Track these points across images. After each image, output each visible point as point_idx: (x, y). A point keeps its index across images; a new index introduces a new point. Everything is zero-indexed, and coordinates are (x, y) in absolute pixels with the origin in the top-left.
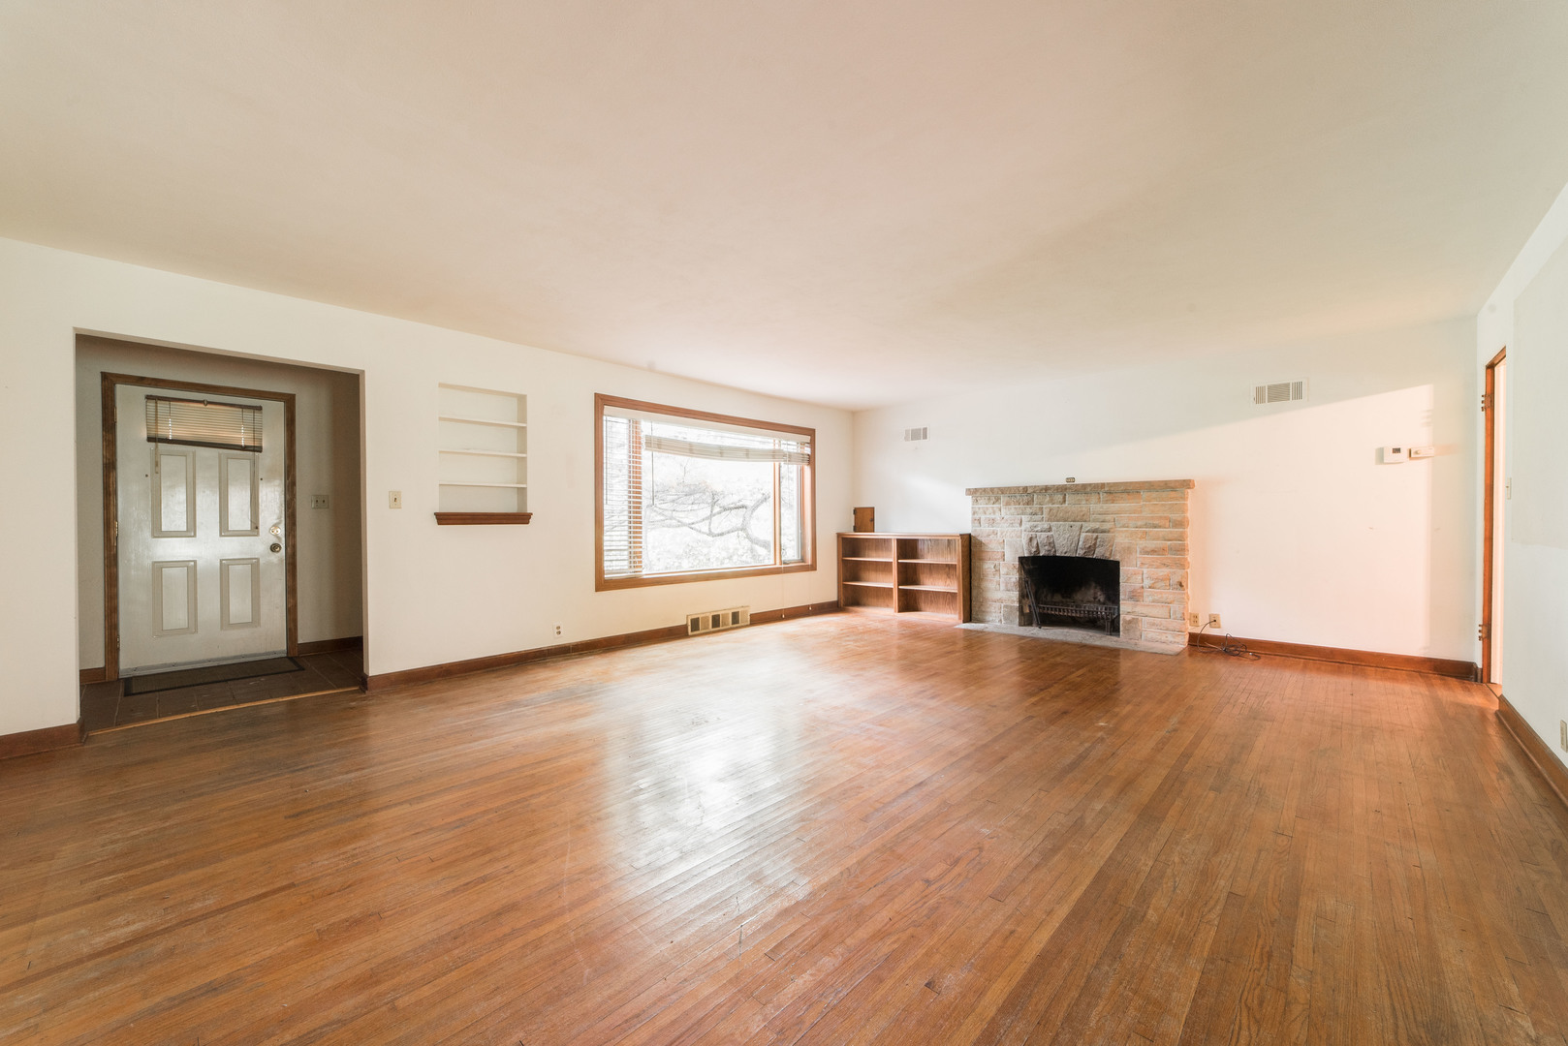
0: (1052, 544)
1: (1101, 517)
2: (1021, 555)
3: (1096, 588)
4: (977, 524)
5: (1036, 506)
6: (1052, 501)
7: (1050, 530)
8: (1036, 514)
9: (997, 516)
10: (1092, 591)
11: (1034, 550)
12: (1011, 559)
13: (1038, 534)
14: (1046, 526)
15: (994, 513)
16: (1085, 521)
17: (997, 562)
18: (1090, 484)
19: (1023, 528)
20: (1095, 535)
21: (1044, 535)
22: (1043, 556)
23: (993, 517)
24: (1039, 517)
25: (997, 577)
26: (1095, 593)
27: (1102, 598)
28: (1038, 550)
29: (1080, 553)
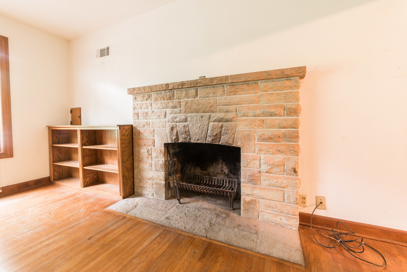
0: (187, 133)
1: (225, 108)
2: (166, 142)
3: (222, 163)
4: (136, 117)
5: (176, 101)
6: (187, 96)
7: (186, 120)
8: (175, 107)
9: (149, 110)
10: (220, 166)
11: (174, 138)
12: (160, 146)
13: (178, 124)
14: (183, 117)
15: (147, 107)
16: (213, 112)
17: (149, 148)
18: (216, 78)
19: (167, 119)
20: (221, 124)
21: (182, 124)
22: (181, 143)
23: (146, 110)
24: (177, 110)
25: (150, 161)
26: (222, 167)
27: (226, 171)
28: (177, 138)
29: (209, 140)
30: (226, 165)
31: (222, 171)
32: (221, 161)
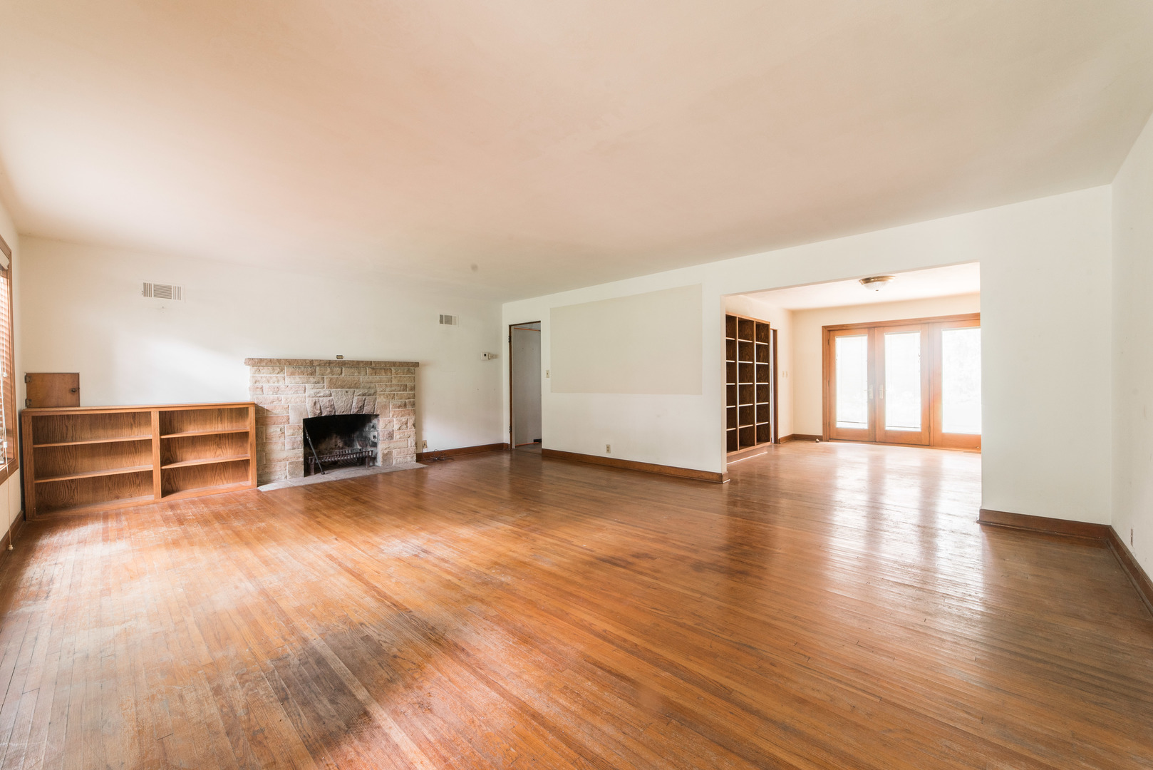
0: (332, 406)
1: (368, 385)
2: (306, 417)
4: (259, 391)
5: (318, 376)
6: (332, 373)
7: (330, 395)
8: (319, 383)
9: (281, 384)
11: (318, 412)
12: (296, 422)
13: (321, 399)
14: (327, 392)
15: (278, 381)
16: (357, 388)
17: (282, 426)
18: (362, 362)
19: (307, 394)
20: (364, 397)
21: (326, 400)
22: (325, 416)
23: (276, 385)
24: (321, 385)
25: (282, 439)
28: (321, 413)
29: (354, 411)
30: (341, 438)
31: (336, 445)
32: (335, 435)
